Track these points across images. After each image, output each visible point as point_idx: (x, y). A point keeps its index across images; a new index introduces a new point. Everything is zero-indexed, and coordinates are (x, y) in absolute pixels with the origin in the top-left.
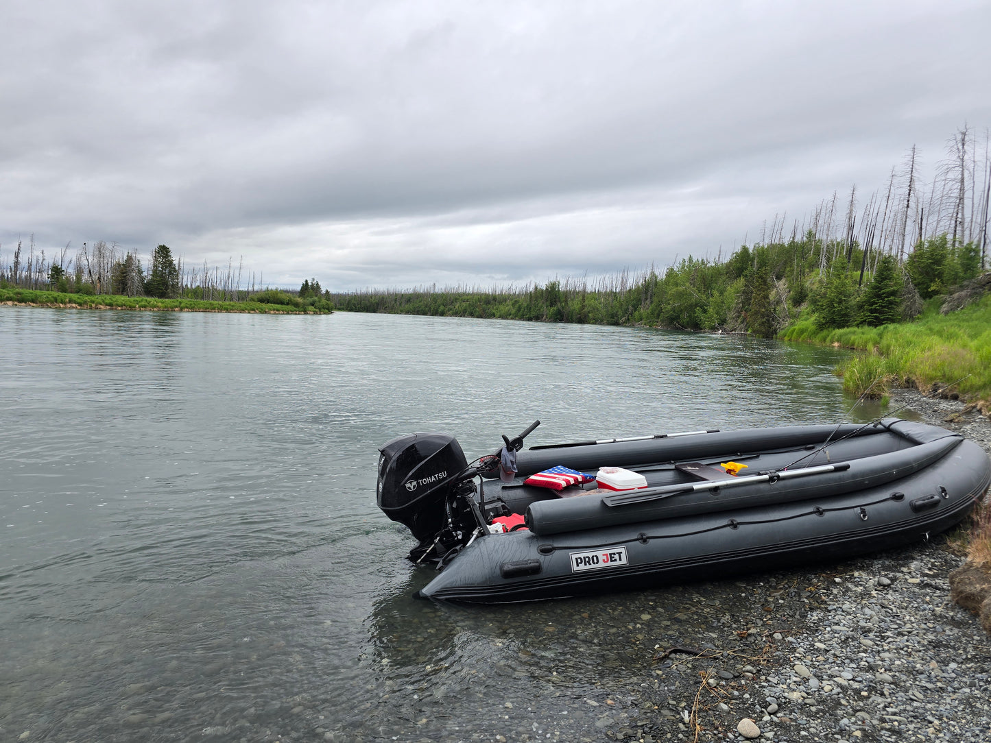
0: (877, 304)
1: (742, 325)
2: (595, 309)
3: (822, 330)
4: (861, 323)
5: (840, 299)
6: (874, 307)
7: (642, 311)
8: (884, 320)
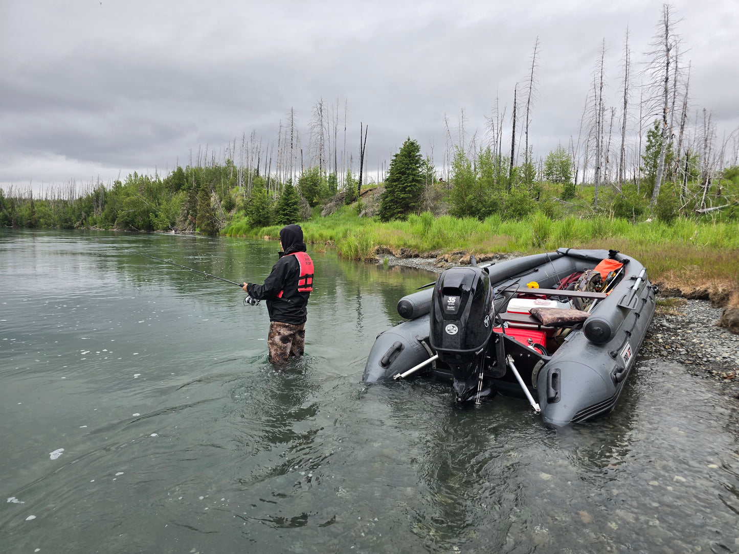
0: (287, 210)
1: (190, 226)
2: (46, 215)
3: (253, 228)
4: (279, 222)
5: (263, 207)
6: (285, 212)
7: (95, 217)
8: (292, 220)
